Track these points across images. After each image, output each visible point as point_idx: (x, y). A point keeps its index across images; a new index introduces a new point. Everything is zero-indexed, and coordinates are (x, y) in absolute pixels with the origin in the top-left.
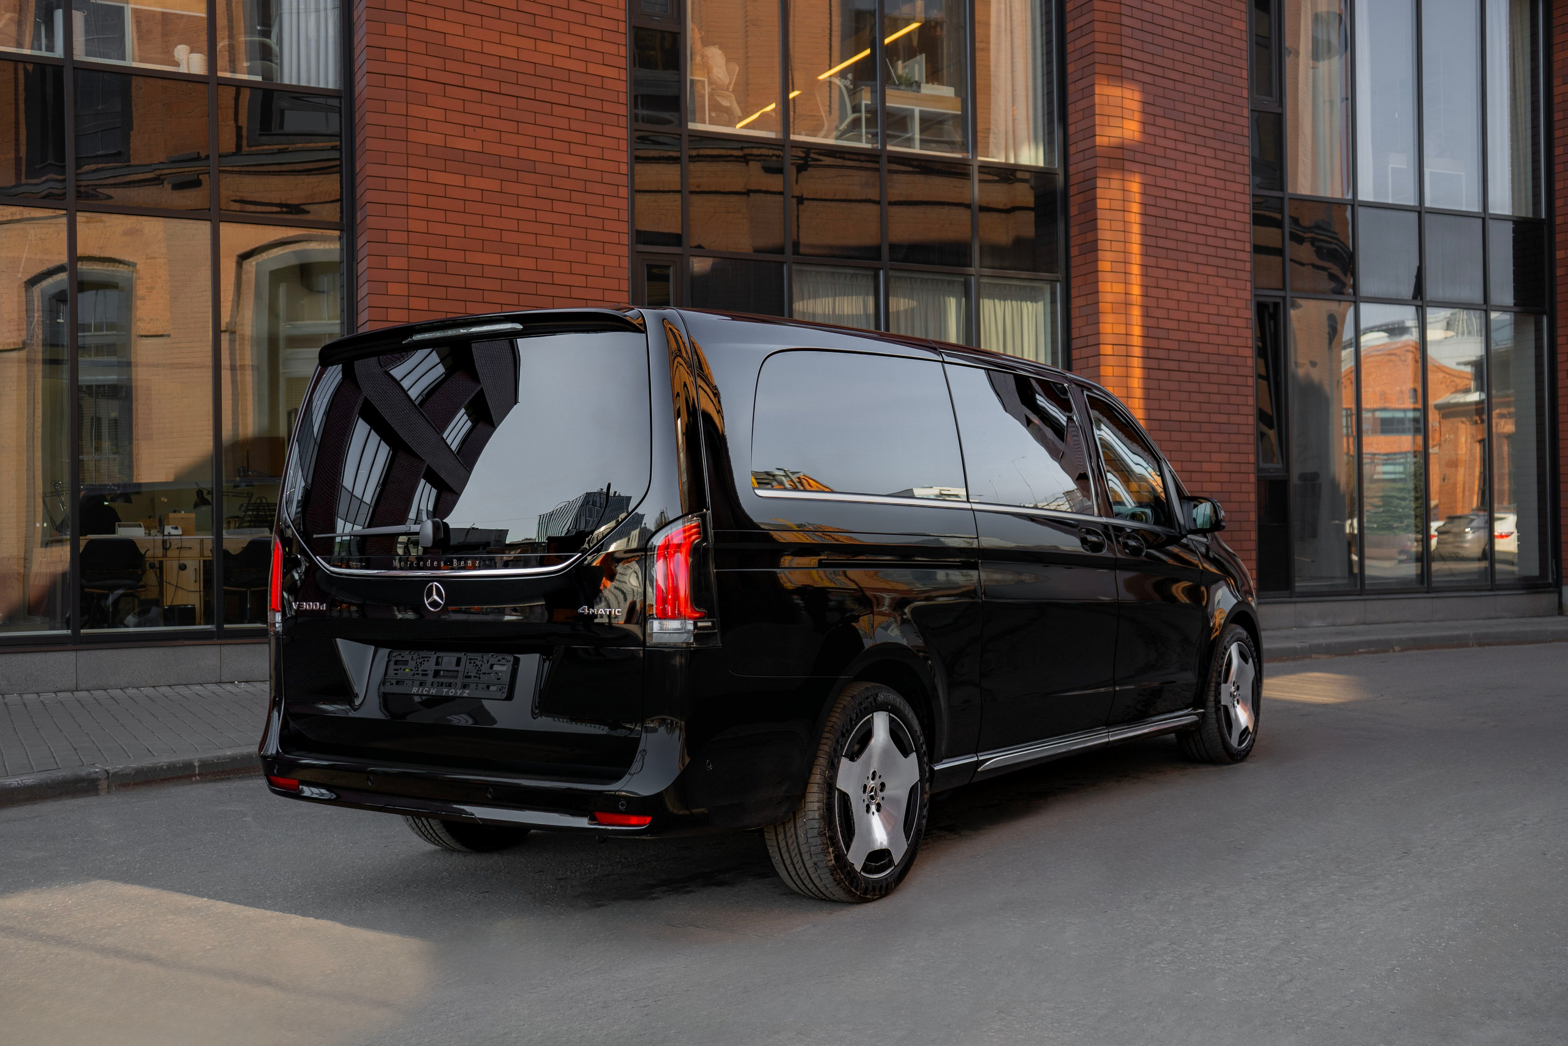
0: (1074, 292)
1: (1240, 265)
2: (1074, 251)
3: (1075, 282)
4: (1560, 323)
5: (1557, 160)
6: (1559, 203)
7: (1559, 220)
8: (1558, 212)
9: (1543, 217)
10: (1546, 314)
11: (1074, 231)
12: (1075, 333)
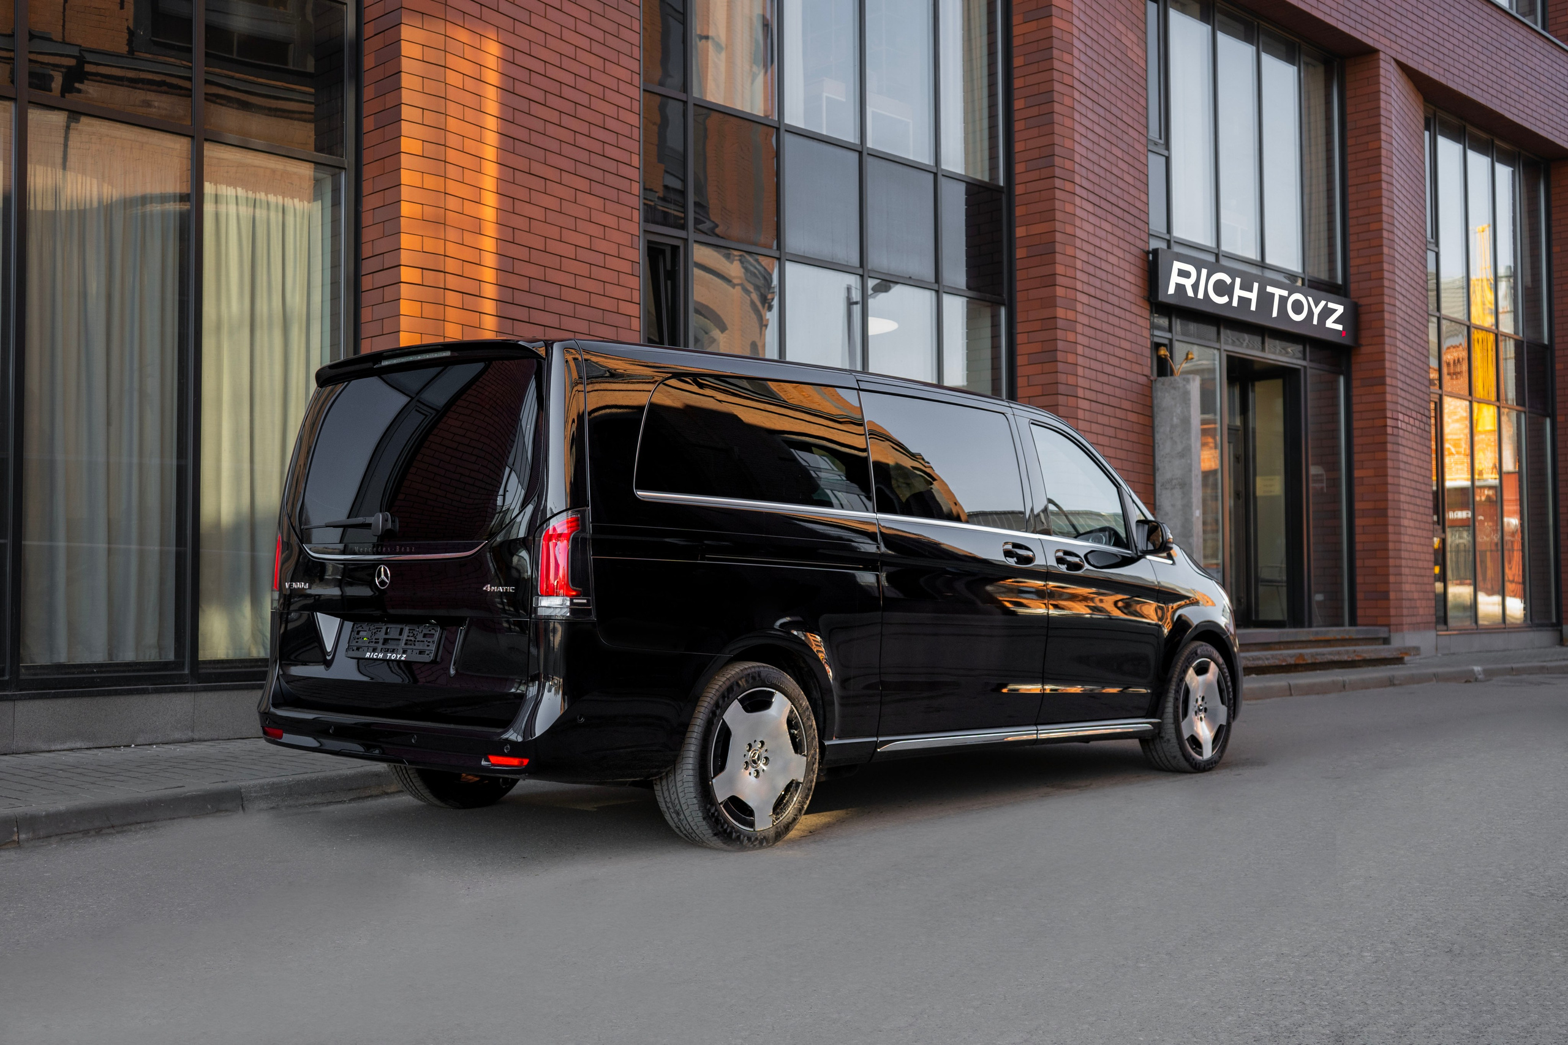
0: (367, 187)
1: (624, 184)
2: (368, 124)
3: (368, 172)
4: (1020, 317)
5: (1017, 115)
6: (1019, 168)
7: (1019, 190)
8: (1018, 179)
9: (1002, 184)
10: (1003, 304)
11: (368, 93)
12: (366, 250)
